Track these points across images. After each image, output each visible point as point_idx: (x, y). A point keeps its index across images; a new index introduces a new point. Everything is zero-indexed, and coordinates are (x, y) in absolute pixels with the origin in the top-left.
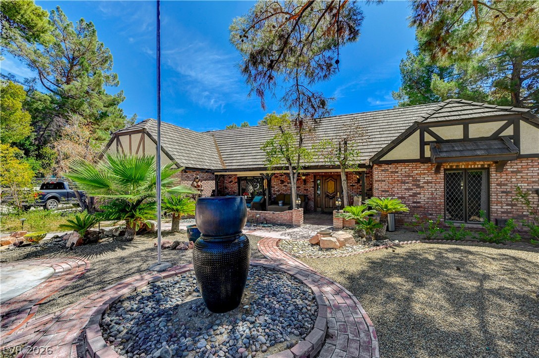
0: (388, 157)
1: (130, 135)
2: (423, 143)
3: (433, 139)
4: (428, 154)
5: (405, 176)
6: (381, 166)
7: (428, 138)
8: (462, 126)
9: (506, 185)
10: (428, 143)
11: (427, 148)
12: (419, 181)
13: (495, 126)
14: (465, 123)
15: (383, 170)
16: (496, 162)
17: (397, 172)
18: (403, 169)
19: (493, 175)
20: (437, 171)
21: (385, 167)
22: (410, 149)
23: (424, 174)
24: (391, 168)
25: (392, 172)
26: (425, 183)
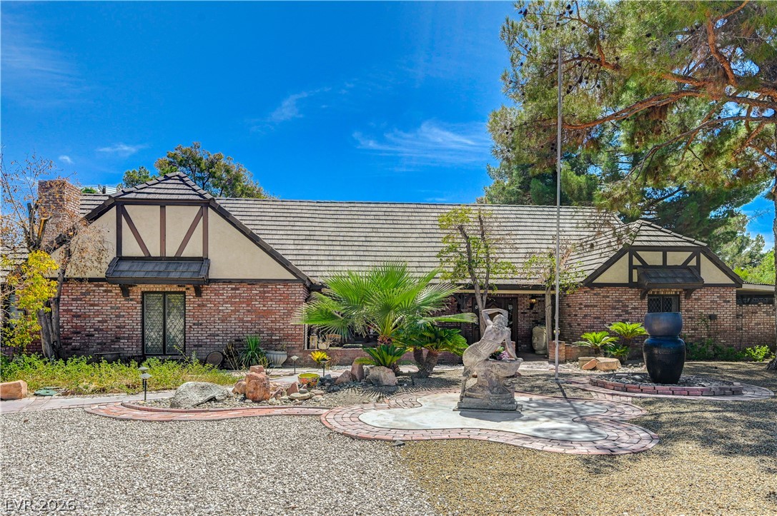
0: (599, 280)
1: (163, 207)
2: (631, 267)
3: (640, 264)
4: (635, 279)
5: (616, 301)
6: (593, 289)
7: (636, 262)
8: (661, 253)
9: (691, 311)
10: (636, 267)
11: (635, 272)
12: (628, 306)
13: (686, 255)
14: (665, 250)
15: (595, 294)
16: (685, 290)
17: (608, 297)
18: (614, 294)
19: (683, 301)
20: (642, 298)
21: (597, 290)
22: (618, 273)
23: (632, 299)
24: (602, 291)
25: (604, 297)
26: (632, 308)
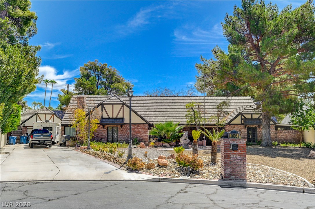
0: (232, 123)
1: (113, 105)
2: (242, 119)
3: (244, 118)
4: (243, 122)
5: (237, 129)
6: (230, 126)
7: (243, 117)
8: (251, 115)
9: (260, 132)
10: (243, 119)
12: (241, 130)
13: (258, 115)
14: (252, 114)
15: (231, 127)
16: (258, 126)
17: (235, 128)
18: (236, 127)
19: (258, 129)
20: (245, 128)
21: (231, 126)
22: (238, 121)
23: (242, 128)
24: (233, 126)
25: (233, 128)
26: (242, 131)
